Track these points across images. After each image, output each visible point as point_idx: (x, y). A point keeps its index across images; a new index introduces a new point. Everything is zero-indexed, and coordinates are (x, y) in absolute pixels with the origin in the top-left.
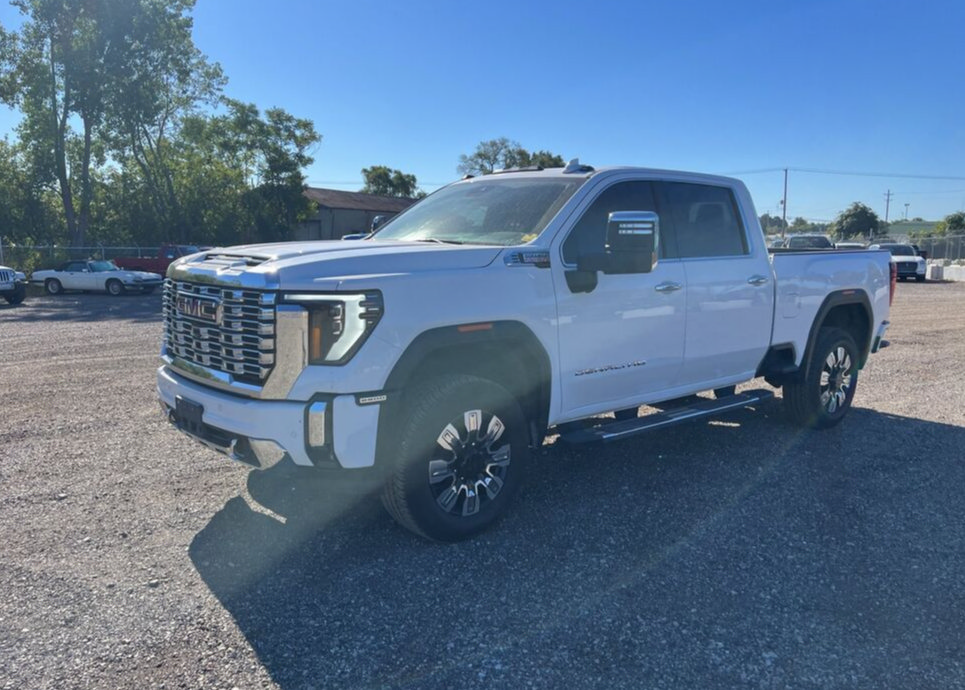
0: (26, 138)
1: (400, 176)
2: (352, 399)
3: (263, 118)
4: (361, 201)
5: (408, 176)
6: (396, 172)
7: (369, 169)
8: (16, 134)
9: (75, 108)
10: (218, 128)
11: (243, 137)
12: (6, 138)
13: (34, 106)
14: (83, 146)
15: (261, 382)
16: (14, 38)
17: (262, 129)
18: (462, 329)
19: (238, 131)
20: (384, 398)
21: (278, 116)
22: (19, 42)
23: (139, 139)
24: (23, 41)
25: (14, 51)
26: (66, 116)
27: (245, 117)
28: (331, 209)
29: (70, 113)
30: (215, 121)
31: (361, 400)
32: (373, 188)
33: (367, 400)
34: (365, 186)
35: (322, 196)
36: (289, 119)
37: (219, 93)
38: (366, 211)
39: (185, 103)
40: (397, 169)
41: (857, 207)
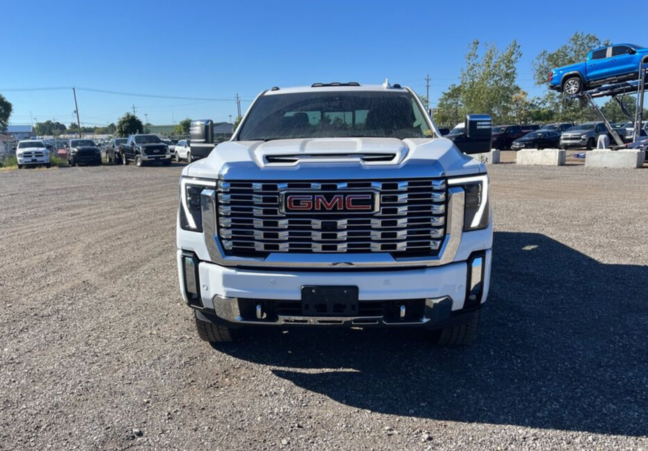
15: (435, 254)
41: (128, 116)
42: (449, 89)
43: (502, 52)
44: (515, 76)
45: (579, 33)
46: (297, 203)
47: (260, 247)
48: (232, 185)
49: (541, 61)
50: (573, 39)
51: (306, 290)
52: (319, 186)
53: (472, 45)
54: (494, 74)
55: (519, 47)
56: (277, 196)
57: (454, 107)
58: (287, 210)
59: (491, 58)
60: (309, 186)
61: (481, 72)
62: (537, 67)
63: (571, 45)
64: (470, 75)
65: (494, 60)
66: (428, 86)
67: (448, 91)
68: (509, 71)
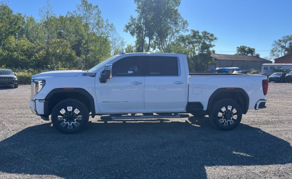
0: (137, 44)
1: (249, 49)
2: (38, 101)
3: (200, 34)
4: (232, 58)
5: (252, 49)
6: (248, 48)
7: (239, 47)
8: (135, 43)
9: (147, 36)
10: (187, 38)
11: (195, 40)
12: (131, 44)
13: (138, 36)
14: (148, 45)
16: (135, 19)
17: (200, 37)
18: (64, 89)
19: (193, 38)
20: (44, 101)
21: (205, 33)
22: (136, 20)
23: (164, 43)
24: (137, 20)
25: (135, 22)
26: (145, 38)
27: (195, 34)
28: (220, 60)
29: (146, 37)
30: (187, 36)
31: (40, 101)
32: (239, 53)
33: (41, 101)
34: (237, 52)
35: (218, 56)
36: (208, 34)
37: (186, 29)
38: (232, 60)
39: (177, 32)
40: (249, 47)
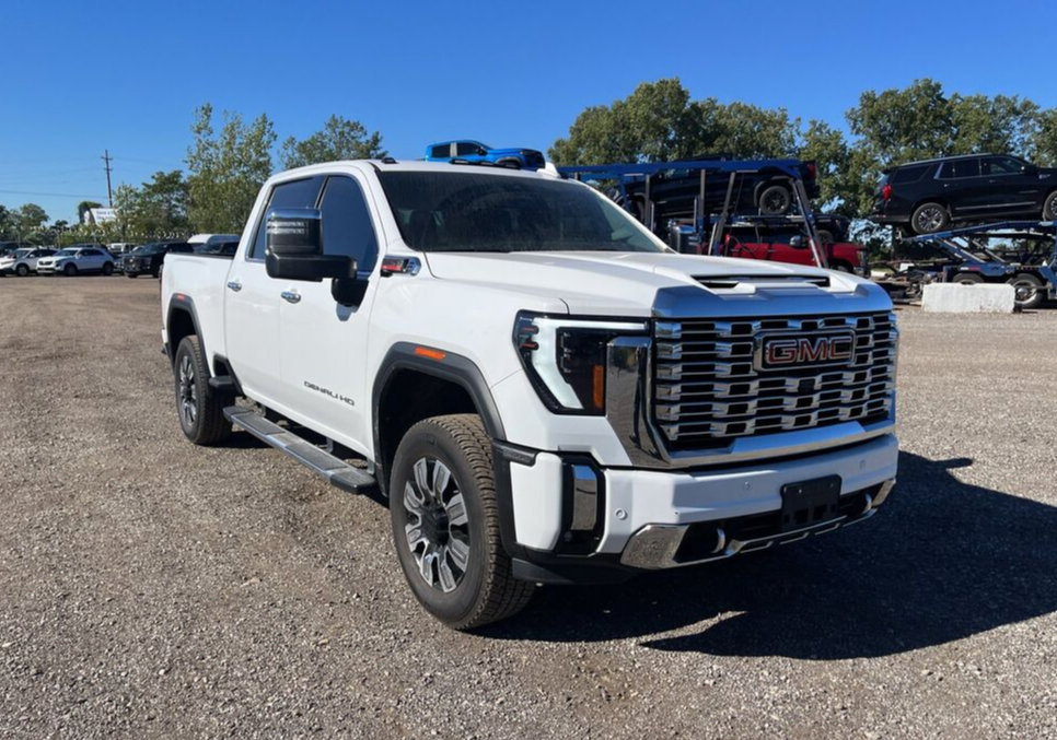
42: (153, 177)
43: (248, 127)
44: (271, 168)
45: (337, 117)
46: (779, 352)
47: (719, 430)
48: (684, 328)
49: (290, 152)
50: (329, 125)
51: (788, 492)
52: (798, 325)
53: (201, 113)
54: (240, 162)
55: (271, 124)
56: (751, 343)
57: (165, 207)
58: (764, 364)
59: (234, 137)
60: (784, 325)
61: (221, 156)
62: (286, 160)
63: (327, 132)
64: (203, 160)
65: (238, 141)
66: (108, 170)
67: (153, 182)
68: (261, 159)
